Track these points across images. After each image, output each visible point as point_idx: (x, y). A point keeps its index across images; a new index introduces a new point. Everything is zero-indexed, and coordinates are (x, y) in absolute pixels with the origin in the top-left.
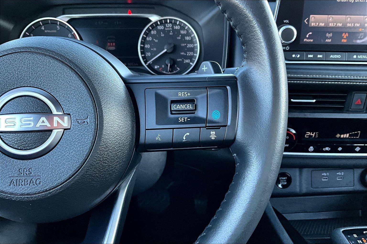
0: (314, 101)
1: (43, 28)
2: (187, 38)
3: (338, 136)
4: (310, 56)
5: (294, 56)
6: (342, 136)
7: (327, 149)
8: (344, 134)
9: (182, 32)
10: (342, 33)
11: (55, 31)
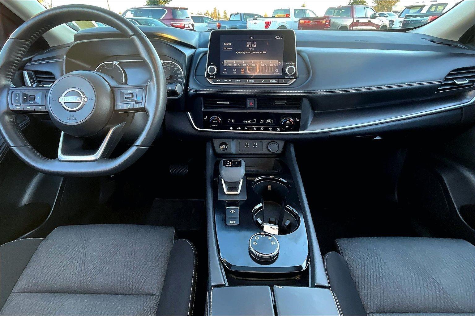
0: (228, 103)
1: (106, 67)
2: (178, 72)
3: (244, 121)
4: (225, 81)
5: (217, 81)
6: (247, 122)
7: (239, 128)
8: (247, 121)
9: (175, 69)
10: (241, 69)
11: (112, 69)
